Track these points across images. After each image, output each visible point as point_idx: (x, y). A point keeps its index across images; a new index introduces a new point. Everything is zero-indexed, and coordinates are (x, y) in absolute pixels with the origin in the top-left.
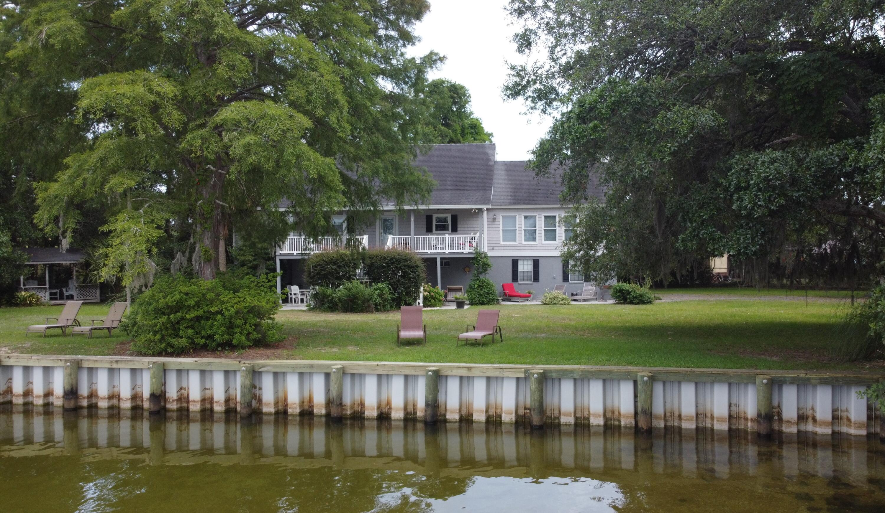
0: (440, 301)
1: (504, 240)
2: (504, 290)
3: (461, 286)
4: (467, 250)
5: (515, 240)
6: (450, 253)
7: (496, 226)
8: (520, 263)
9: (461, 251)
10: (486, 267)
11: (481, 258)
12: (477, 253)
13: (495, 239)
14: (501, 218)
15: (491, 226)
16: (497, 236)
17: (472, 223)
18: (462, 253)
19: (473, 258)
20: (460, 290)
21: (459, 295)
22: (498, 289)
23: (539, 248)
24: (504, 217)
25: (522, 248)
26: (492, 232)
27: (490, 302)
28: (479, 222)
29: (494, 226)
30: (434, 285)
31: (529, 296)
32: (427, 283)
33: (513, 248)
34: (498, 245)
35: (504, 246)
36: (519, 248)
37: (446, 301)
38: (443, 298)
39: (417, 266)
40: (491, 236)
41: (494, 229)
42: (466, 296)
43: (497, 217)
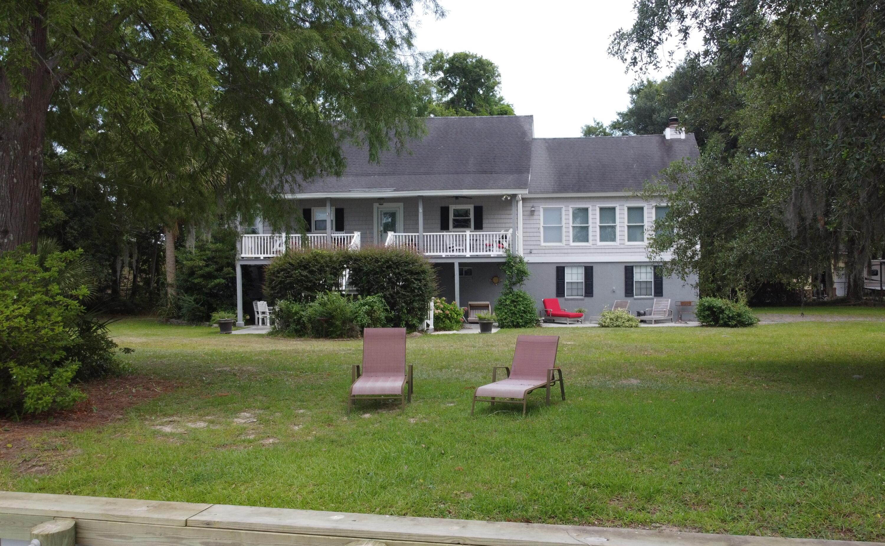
0: (458, 322)
1: (545, 241)
2: (545, 307)
3: (488, 303)
4: (496, 253)
5: (561, 241)
6: (472, 257)
7: (535, 222)
8: (567, 271)
9: (488, 253)
10: (521, 275)
11: (515, 263)
12: (509, 256)
13: (533, 239)
14: (542, 210)
15: (528, 222)
16: (535, 234)
17: (503, 217)
18: (489, 257)
19: (504, 264)
20: (486, 307)
21: (483, 314)
22: (538, 306)
23: (592, 251)
24: (545, 210)
25: (569, 251)
26: (528, 230)
27: (527, 324)
28: (512, 216)
29: (531, 222)
30: (451, 299)
31: (580, 316)
32: (440, 296)
33: (558, 251)
34: (536, 247)
35: (546, 248)
36: (566, 251)
37: (466, 322)
38: (461, 318)
39: (424, 272)
40: (528, 234)
41: (532, 226)
42: (494, 314)
43: (537, 209)
